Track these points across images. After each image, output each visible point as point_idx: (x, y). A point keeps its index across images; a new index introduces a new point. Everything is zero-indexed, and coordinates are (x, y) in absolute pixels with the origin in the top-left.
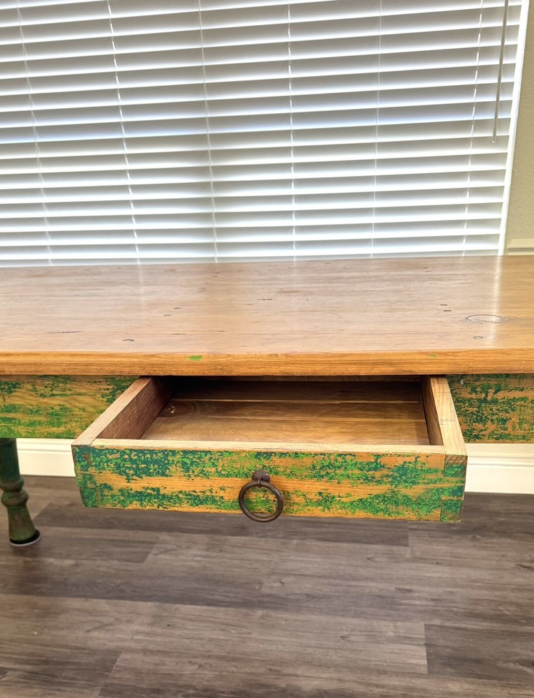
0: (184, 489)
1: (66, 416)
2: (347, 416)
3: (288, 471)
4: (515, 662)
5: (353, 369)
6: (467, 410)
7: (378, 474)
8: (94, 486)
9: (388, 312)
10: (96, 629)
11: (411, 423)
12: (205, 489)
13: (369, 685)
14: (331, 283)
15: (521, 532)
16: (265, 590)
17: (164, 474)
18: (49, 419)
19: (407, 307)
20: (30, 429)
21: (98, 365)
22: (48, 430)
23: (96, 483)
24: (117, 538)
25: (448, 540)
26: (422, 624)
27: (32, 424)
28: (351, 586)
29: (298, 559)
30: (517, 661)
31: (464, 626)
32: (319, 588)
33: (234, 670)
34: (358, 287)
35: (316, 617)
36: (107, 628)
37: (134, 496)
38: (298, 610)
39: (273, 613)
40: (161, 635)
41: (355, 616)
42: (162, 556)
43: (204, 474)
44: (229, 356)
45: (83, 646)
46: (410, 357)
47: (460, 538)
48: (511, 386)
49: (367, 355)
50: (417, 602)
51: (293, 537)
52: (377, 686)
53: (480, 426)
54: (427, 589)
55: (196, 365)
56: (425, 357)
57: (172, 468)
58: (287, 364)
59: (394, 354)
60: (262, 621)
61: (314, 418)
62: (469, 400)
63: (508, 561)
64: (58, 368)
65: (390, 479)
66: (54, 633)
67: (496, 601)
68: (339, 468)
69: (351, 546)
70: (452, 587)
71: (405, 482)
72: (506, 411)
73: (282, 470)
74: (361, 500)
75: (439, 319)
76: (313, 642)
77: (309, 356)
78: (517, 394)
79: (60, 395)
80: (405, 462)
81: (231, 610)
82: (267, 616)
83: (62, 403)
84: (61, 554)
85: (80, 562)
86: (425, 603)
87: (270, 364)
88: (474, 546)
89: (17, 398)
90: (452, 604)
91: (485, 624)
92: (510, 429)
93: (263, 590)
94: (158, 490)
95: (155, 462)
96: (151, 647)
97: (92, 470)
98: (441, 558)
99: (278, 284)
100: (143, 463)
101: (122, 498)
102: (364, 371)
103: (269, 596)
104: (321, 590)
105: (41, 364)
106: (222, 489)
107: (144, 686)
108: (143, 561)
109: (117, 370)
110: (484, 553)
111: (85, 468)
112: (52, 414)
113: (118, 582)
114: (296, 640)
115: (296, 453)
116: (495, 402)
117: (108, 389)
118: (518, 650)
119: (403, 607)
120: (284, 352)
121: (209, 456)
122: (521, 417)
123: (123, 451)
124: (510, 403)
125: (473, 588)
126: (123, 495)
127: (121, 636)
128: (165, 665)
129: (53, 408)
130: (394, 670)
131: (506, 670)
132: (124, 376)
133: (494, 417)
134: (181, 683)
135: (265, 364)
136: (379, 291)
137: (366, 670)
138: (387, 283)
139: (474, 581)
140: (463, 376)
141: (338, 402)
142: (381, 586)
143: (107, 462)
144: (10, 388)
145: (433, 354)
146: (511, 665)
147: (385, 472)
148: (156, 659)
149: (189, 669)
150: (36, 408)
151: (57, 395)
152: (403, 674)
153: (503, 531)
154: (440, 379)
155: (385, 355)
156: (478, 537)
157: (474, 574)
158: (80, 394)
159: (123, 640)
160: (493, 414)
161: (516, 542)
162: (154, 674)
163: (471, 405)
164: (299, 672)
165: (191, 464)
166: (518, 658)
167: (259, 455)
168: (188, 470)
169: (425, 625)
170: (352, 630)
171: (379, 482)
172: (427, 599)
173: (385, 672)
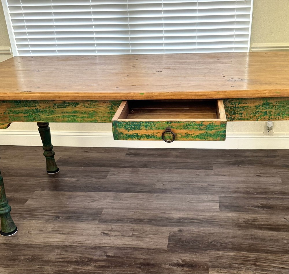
0: (145, 133)
1: (95, 114)
2: (191, 113)
3: (176, 127)
4: (251, 206)
5: (193, 97)
6: (230, 110)
7: (202, 127)
8: (118, 133)
9: (204, 77)
10: (92, 202)
11: (212, 114)
12: (152, 133)
13: (198, 215)
14: (182, 64)
15: (257, 163)
16: (157, 187)
17: (139, 129)
18: (89, 116)
19: (210, 75)
20: (82, 119)
21: (109, 96)
22: (88, 119)
23: (118, 132)
24: (93, 170)
25: (228, 167)
26: (218, 196)
27: (82, 117)
28: (191, 184)
29: (169, 176)
30: (252, 206)
31: (233, 196)
32: (178, 186)
33: (148, 213)
34: (192, 66)
35: (178, 195)
36: (96, 201)
37: (130, 136)
38: (171, 193)
39: (161, 195)
40: (118, 203)
41: (193, 194)
42: (113, 176)
43: (151, 129)
44: (153, 93)
45: (88, 207)
46: (211, 93)
47: (233, 166)
48: (243, 102)
49: (198, 92)
50: (216, 189)
51: (166, 168)
52: (201, 215)
53: (233, 116)
54: (220, 184)
55: (142, 96)
56: (216, 93)
57: (142, 127)
58: (172, 95)
59: (206, 92)
60: (157, 197)
61: (181, 113)
62: (230, 107)
63: (251, 173)
64: (96, 98)
65: (206, 129)
66: (75, 203)
67: (245, 187)
68: (191, 126)
69: (190, 170)
70: (229, 183)
71: (210, 129)
72: (242, 110)
73: (175, 127)
74: (197, 135)
75: (221, 80)
76: (177, 203)
77: (179, 93)
78: (245, 105)
79: (93, 107)
80: (210, 124)
81: (144, 194)
82: (158, 196)
83: (93, 110)
84: (71, 177)
85: (79, 179)
86: (219, 189)
87: (166, 95)
88: (238, 169)
89: (77, 108)
90: (229, 189)
91: (241, 195)
92: (243, 116)
93: (156, 187)
94: (137, 134)
95: (137, 125)
96: (115, 207)
97: (117, 128)
98: (225, 174)
99: (162, 65)
100: (133, 126)
101: (126, 137)
102: (197, 98)
103: (158, 189)
104: (179, 186)
105: (90, 96)
106: (157, 133)
107: (115, 219)
108: (106, 178)
109: (116, 98)
110: (242, 171)
111: (115, 128)
112: (90, 114)
113: (97, 186)
114: (170, 203)
115: (179, 122)
116: (238, 107)
117: (110, 105)
118: (253, 203)
119: (211, 191)
120: (171, 92)
121: (153, 123)
122: (247, 112)
123: (127, 122)
124: (243, 108)
125: (237, 183)
126: (126, 136)
127: (103, 204)
128: (121, 212)
129: (90, 112)
130: (207, 210)
131: (248, 209)
132: (116, 100)
133: (238, 113)
134: (129, 217)
135: (165, 96)
136: (200, 68)
137: (197, 211)
138: (203, 65)
139: (238, 181)
140: (228, 99)
141: (188, 108)
142: (202, 184)
143: (122, 125)
144: (75, 105)
145: (218, 92)
146: (250, 207)
147: (204, 126)
148: (118, 210)
149: (131, 213)
150: (84, 112)
151: (92, 107)
152: (211, 212)
153: (250, 163)
154: (221, 100)
155: (203, 92)
156: (240, 166)
157: (238, 179)
158: (100, 107)
159: (104, 205)
160: (238, 112)
161: (255, 167)
162: (118, 215)
163: (231, 109)
164: (172, 213)
165: (148, 126)
166: (253, 205)
167: (168, 122)
168: (147, 127)
169: (219, 196)
170: (191, 199)
171: (202, 130)
172: (220, 188)
173: (204, 211)
